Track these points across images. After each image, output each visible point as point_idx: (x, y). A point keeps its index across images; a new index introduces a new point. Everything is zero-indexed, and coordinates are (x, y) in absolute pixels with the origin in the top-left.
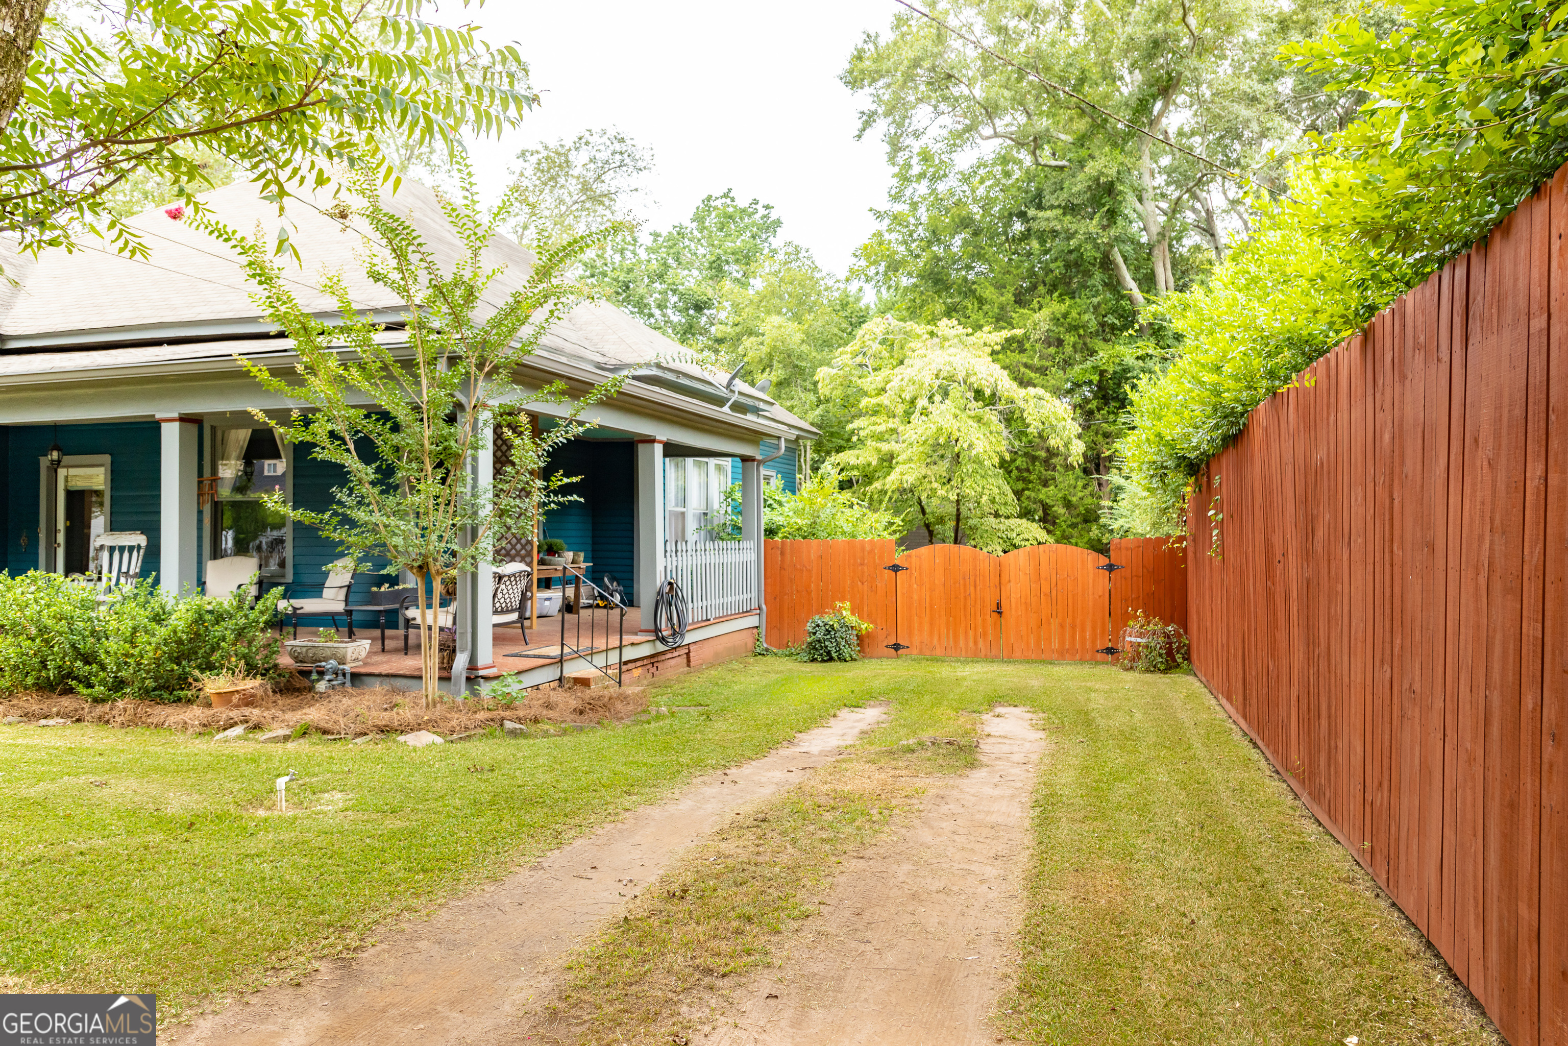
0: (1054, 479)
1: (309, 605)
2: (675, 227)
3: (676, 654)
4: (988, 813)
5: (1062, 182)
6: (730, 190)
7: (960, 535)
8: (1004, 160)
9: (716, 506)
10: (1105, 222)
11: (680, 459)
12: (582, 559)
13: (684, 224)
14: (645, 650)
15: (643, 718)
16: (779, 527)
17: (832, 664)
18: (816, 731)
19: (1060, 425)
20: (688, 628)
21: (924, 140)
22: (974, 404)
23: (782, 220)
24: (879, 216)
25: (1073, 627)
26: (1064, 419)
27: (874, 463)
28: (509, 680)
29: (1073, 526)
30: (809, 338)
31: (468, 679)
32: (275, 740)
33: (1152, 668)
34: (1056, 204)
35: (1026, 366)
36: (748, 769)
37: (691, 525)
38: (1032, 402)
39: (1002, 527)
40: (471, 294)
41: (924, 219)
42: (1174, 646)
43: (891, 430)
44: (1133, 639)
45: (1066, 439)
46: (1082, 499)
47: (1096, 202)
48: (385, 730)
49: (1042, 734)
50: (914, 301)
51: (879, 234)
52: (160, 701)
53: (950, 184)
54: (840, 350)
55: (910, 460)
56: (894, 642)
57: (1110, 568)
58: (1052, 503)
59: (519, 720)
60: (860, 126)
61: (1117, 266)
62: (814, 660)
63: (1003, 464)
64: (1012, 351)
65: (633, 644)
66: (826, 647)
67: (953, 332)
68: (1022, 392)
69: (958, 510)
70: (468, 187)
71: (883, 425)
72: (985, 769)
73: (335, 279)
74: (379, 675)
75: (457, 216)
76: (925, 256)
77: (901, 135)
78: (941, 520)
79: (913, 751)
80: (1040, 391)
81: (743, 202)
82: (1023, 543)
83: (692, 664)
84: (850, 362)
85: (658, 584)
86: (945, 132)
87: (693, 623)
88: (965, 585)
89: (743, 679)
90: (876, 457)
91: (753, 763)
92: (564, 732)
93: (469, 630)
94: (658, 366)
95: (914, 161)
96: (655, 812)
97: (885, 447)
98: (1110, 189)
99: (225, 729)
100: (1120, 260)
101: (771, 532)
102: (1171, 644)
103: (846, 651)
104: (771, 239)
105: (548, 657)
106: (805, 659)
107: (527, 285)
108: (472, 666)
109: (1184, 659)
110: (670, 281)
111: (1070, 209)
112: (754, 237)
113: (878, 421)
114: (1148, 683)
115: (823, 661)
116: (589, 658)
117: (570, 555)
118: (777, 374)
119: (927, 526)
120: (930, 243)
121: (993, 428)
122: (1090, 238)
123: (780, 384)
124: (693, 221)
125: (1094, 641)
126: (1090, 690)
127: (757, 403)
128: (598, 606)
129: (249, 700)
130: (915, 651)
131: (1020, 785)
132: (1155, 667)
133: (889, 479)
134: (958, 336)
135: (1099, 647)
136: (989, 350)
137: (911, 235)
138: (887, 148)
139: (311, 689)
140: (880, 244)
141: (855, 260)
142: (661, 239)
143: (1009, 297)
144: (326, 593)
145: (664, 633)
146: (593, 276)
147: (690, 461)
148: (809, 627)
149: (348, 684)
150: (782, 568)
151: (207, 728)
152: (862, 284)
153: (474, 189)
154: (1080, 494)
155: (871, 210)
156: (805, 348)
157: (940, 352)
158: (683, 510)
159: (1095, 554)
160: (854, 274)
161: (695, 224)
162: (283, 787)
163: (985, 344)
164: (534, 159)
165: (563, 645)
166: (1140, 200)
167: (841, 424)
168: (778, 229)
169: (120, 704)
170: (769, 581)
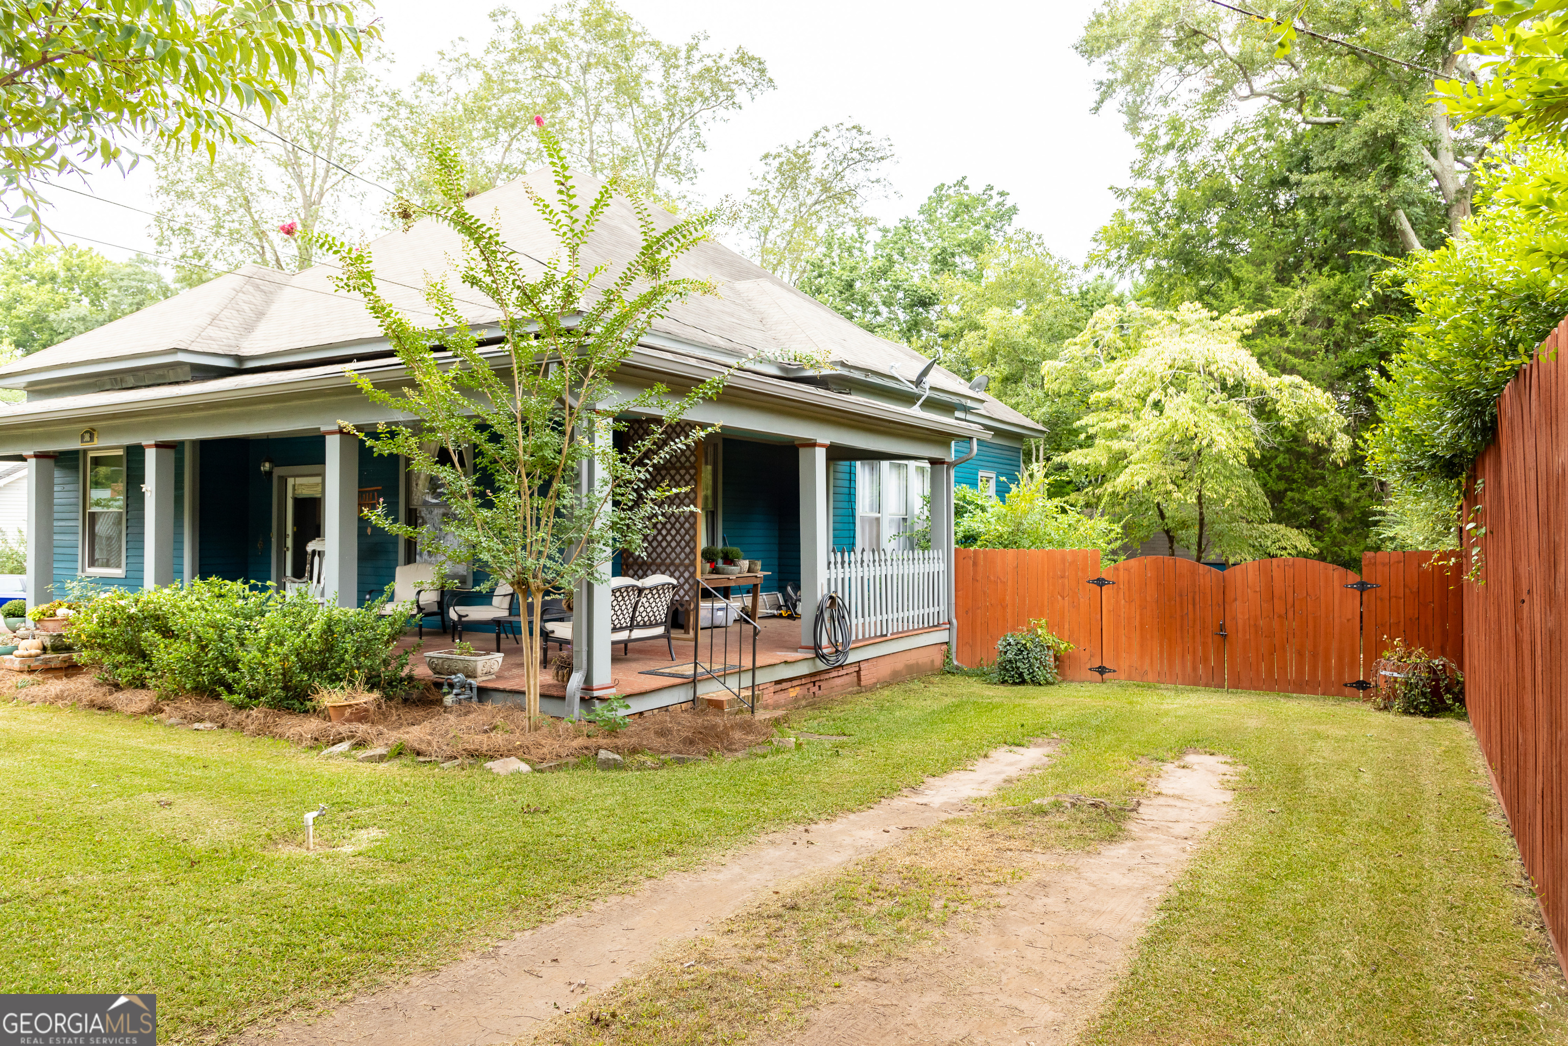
0: (1324, 478)
1: (476, 613)
2: (902, 221)
3: (842, 672)
4: (1098, 913)
5: (1333, 140)
6: (964, 178)
7: (1204, 542)
8: (1267, 122)
9: (917, 511)
10: (1385, 181)
11: (875, 462)
12: (759, 567)
13: (911, 218)
14: (803, 669)
15: (759, 752)
16: (979, 534)
17: (1022, 689)
18: (955, 774)
19: (1321, 418)
20: (852, 646)
21: (1173, 107)
22: (1218, 395)
23: (1018, 206)
24: (1121, 194)
25: (1314, 656)
26: (1327, 411)
27: (1104, 463)
28: (615, 704)
29: (1346, 531)
30: (1037, 330)
31: (582, 699)
32: (371, 759)
33: (1411, 709)
34: (1326, 165)
35: (1288, 351)
36: (840, 824)
37: (888, 531)
38: (1286, 393)
39: (1255, 533)
40: (570, 294)
41: (1173, 195)
42: (1442, 684)
43: (1124, 426)
44: (1388, 673)
45: (1329, 433)
46: (1357, 500)
47: (1374, 159)
48: (476, 755)
49: (1229, 796)
50: (1161, 285)
51: (1121, 214)
52: (290, 710)
53: (1204, 153)
54: (1067, 341)
55: (1144, 459)
56: (1098, 664)
57: (1362, 587)
58: (1320, 506)
59: (616, 749)
60: (1096, 96)
61: (1403, 233)
62: (1004, 682)
63: (1252, 462)
64: (1271, 335)
65: (786, 662)
66: (1018, 668)
67: (1195, 316)
68: (1275, 381)
69: (1201, 514)
70: (563, 180)
71: (1114, 421)
72: (1129, 844)
73: (439, 287)
74: (504, 691)
75: (551, 212)
76: (1174, 234)
77: (1142, 102)
78: (1184, 525)
79: (1046, 813)
80: (1297, 379)
81: (976, 188)
82: (1279, 552)
83: (862, 683)
84: (1079, 354)
85: (819, 597)
86: (1197, 97)
87: (857, 640)
88: (1181, 603)
89: (912, 703)
90: (1106, 456)
91: (852, 816)
92: (664, 764)
93: (585, 648)
94: (843, 364)
95: (1161, 131)
96: (682, 882)
97: (1116, 445)
98: (1391, 143)
99: (333, 744)
100: (1407, 226)
101: (969, 539)
102: (1437, 681)
103: (1040, 674)
104: (1006, 227)
105: (682, 676)
106: (995, 680)
107: (620, 282)
108: (588, 685)
109: (1455, 700)
110: (893, 278)
111: (1343, 169)
112: (987, 227)
113: (1109, 417)
114: (1401, 730)
115: (1015, 684)
116: (722, 680)
117: (745, 564)
118: (1003, 368)
119: (1167, 532)
120: (1179, 221)
121: (1240, 422)
122: (1367, 201)
123: (1006, 380)
124: (922, 212)
125: (1340, 673)
126: (1319, 736)
127: (963, 401)
128: (781, 616)
129: (361, 715)
130: (1123, 676)
131: (1162, 871)
132: (1416, 708)
133: (1118, 480)
134: (1200, 320)
135: (1347, 679)
136: (1238, 334)
137: (1157, 214)
138: (1125, 119)
139: (439, 702)
140: (1122, 224)
141: (1094, 245)
142: (890, 235)
143: (1268, 273)
144: (496, 601)
145: (825, 651)
146: (820, 276)
147: (885, 464)
148: (1000, 645)
149: (475, 699)
150: (975, 579)
151: (318, 742)
152: (1102, 270)
153: (569, 183)
154: (1355, 495)
155: (1111, 188)
156: (1033, 341)
157: (1177, 339)
158: (877, 515)
159: (1342, 570)
160: (1093, 259)
161: (922, 217)
162: (311, 823)
163: (1234, 329)
164: (775, 163)
165: (696, 664)
166: (1435, 154)
167: (1068, 421)
168: (1014, 217)
169: (254, 713)
170: (960, 593)
